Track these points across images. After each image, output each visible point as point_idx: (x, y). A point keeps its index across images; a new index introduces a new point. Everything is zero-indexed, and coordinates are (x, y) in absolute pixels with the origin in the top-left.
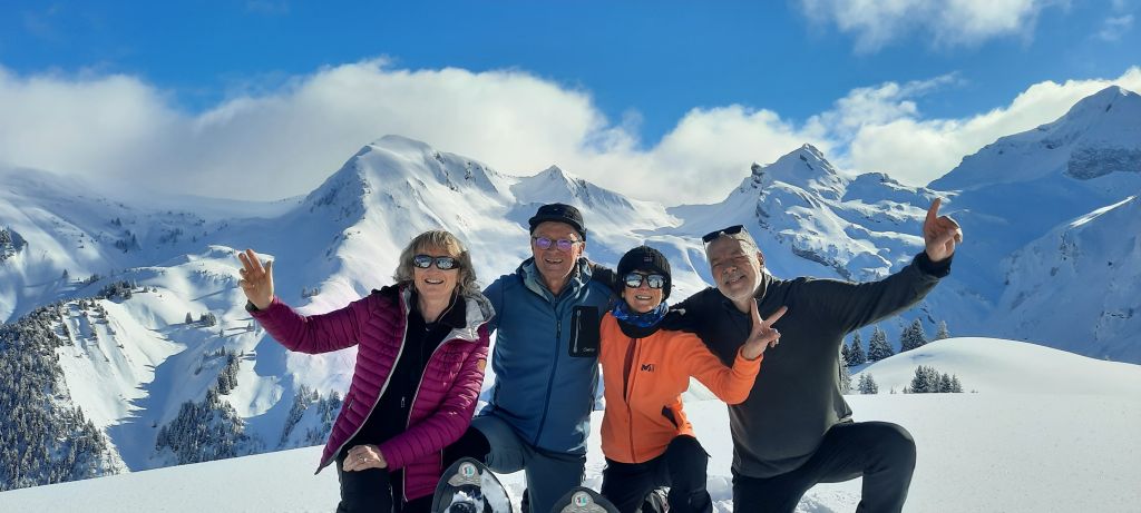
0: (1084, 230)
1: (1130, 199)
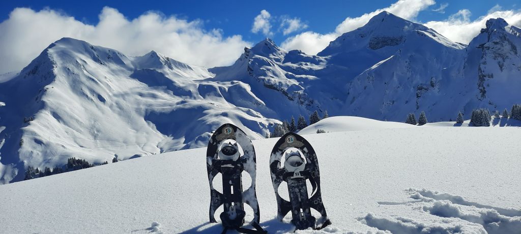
0: (376, 70)
1: (392, 57)
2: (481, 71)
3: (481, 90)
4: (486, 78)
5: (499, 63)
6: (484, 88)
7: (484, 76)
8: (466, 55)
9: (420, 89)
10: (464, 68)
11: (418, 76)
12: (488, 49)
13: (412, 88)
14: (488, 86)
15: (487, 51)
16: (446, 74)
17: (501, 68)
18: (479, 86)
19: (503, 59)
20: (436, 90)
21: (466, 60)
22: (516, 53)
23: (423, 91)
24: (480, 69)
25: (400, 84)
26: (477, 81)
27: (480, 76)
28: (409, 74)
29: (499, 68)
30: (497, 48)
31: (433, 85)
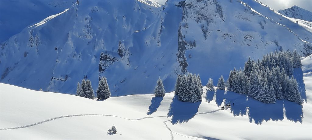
0: (43, 29)
1: (66, 10)
2: (182, 37)
3: (181, 62)
4: (188, 47)
5: (202, 26)
6: (185, 60)
7: (185, 44)
8: (163, 15)
9: (105, 59)
10: (161, 32)
11: (102, 41)
12: (190, 7)
13: (94, 58)
14: (190, 57)
15: (188, 10)
16: (138, 38)
17: (205, 34)
18: (179, 57)
19: (207, 22)
20: (125, 61)
21: (163, 20)
22: (221, 16)
23: (108, 62)
24: (180, 34)
25: (77, 50)
26: (176, 51)
27: (180, 43)
28: (89, 37)
29: (203, 34)
30: (200, 8)
31: (121, 55)
